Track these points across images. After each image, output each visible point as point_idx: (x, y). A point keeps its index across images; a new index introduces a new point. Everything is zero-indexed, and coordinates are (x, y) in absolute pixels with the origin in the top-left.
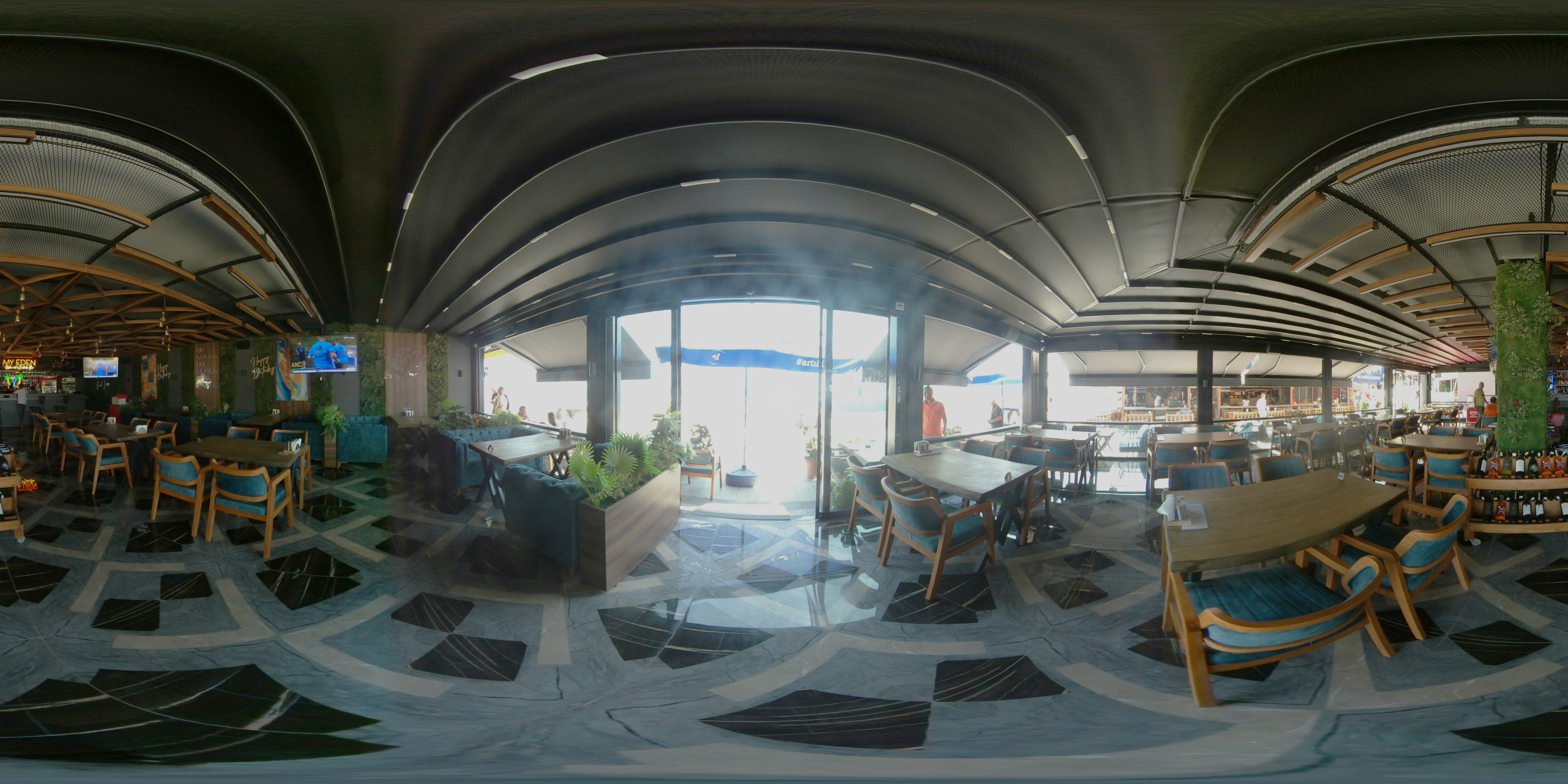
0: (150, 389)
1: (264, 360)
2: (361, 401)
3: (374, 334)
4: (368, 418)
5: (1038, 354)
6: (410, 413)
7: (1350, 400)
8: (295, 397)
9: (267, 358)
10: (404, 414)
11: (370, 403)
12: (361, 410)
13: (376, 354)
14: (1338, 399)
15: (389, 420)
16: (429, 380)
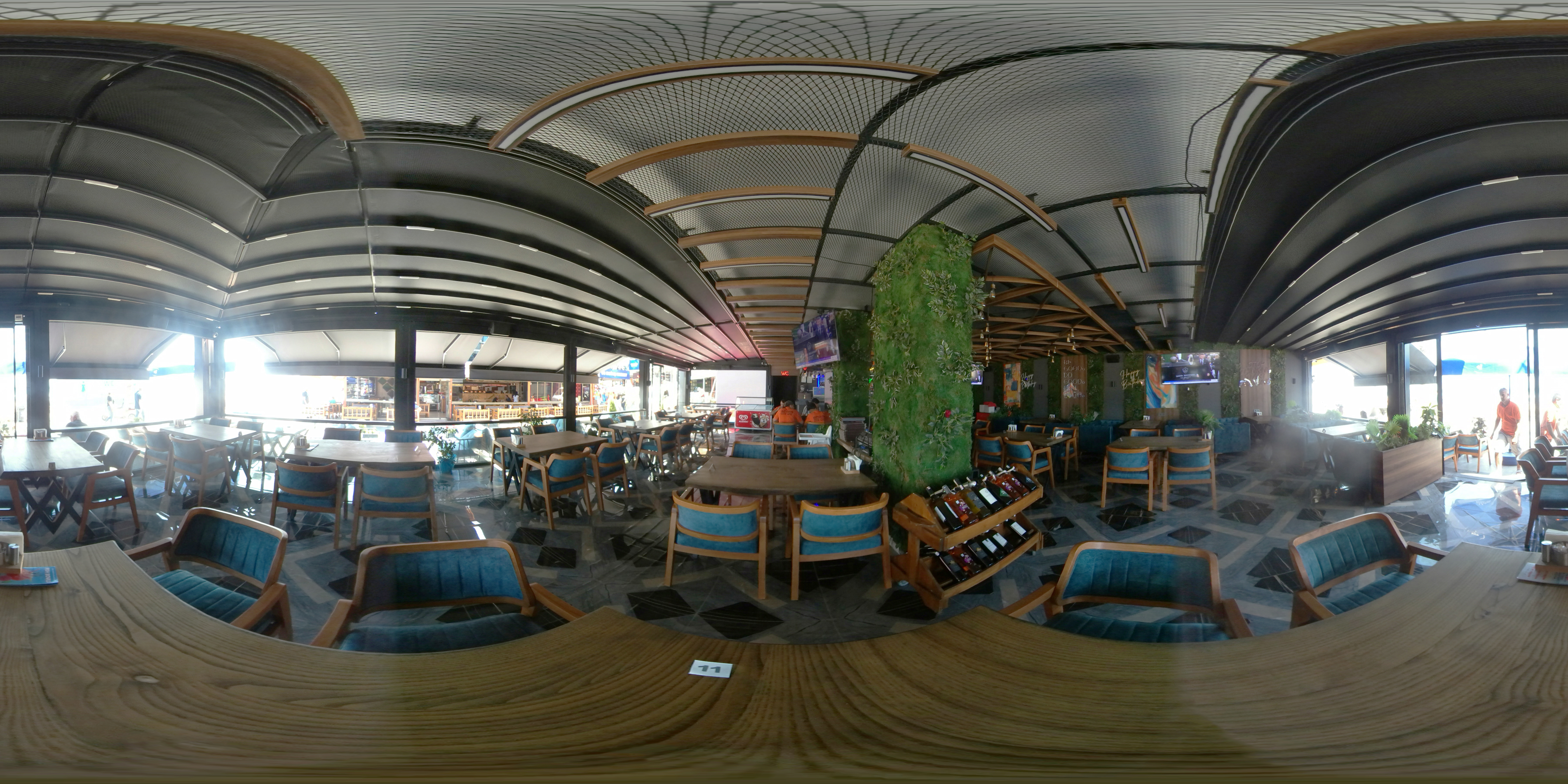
0: (1013, 397)
1: (1134, 373)
2: (1222, 407)
3: (1233, 351)
4: (1230, 419)
5: (213, 341)
6: (1260, 413)
7: (594, 399)
8: (1164, 405)
9: (1138, 371)
10: (1255, 414)
11: (1229, 407)
12: (1223, 413)
13: (1234, 367)
14: (579, 397)
15: (1246, 420)
16: (1272, 387)
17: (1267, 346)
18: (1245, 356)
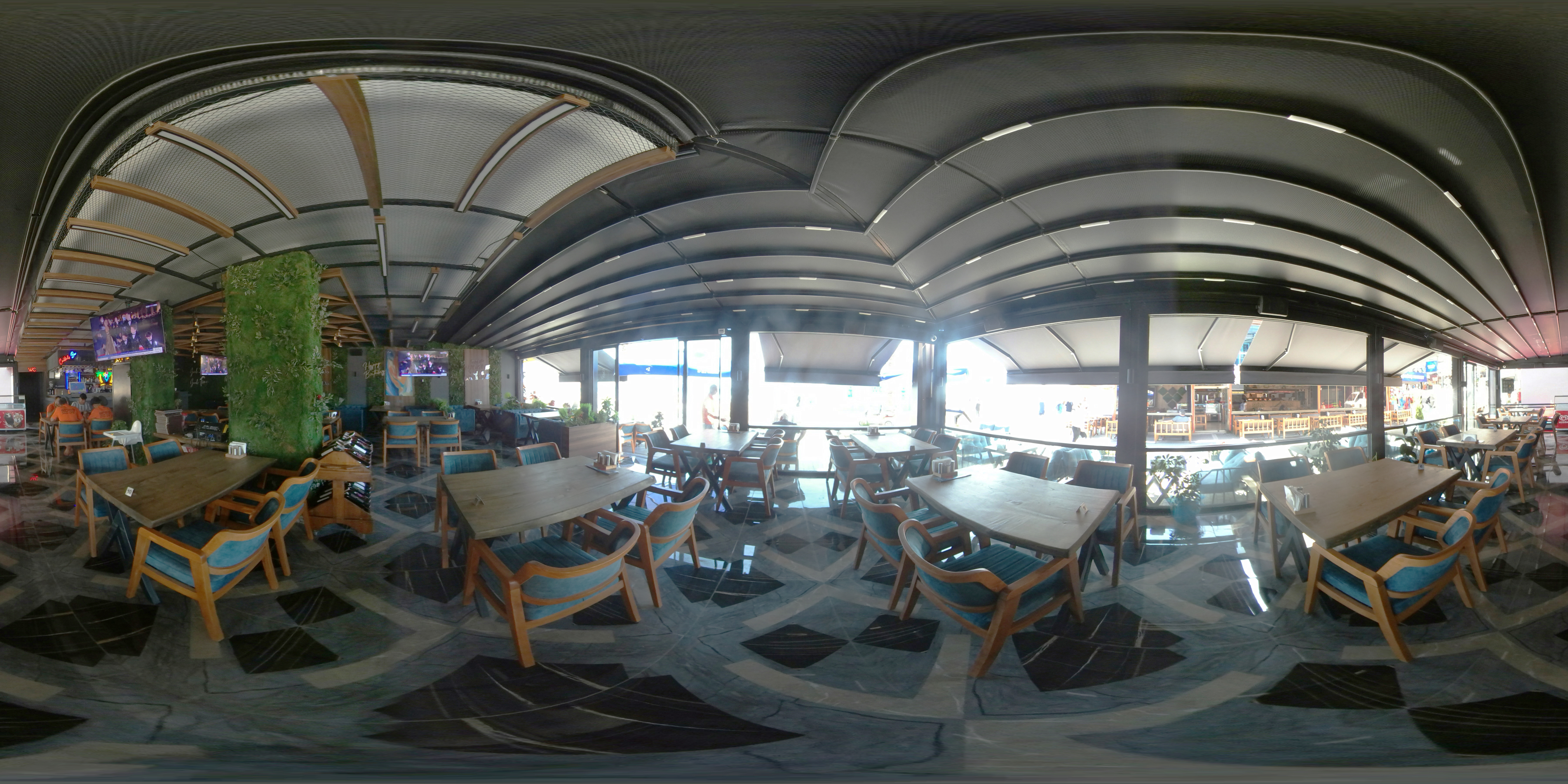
1: (375, 365)
2: (450, 395)
3: (458, 350)
4: (457, 407)
5: (930, 346)
6: (480, 402)
8: (402, 393)
9: (379, 364)
10: (476, 403)
11: (456, 397)
12: (450, 401)
13: (459, 364)
15: (470, 407)
16: (490, 380)
17: (487, 347)
18: (470, 355)
